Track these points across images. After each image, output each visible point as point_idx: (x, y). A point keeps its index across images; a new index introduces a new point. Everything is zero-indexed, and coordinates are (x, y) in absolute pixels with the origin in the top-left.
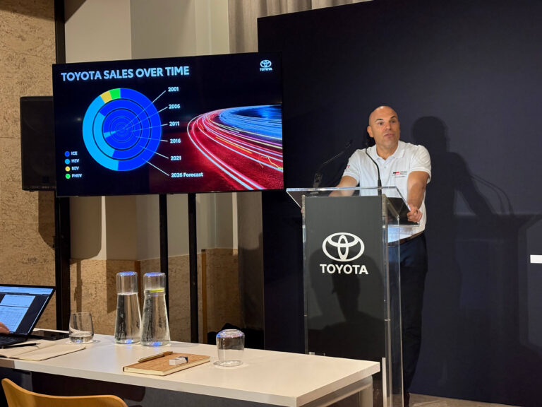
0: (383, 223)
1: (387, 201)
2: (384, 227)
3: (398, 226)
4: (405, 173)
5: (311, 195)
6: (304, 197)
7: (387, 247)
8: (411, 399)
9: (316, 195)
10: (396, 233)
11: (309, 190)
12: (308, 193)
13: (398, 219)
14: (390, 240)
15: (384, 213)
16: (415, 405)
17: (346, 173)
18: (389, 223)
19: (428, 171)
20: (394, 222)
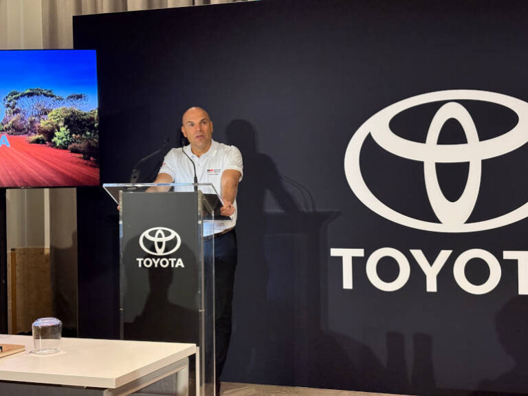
0: (199, 218)
1: (202, 198)
2: (200, 222)
3: (212, 222)
4: (219, 171)
5: (128, 191)
6: (121, 193)
7: (202, 241)
8: (222, 387)
9: (134, 191)
10: (210, 228)
11: (127, 185)
12: (125, 189)
13: (213, 215)
14: (205, 235)
15: (200, 208)
16: (226, 392)
17: (162, 170)
18: (204, 218)
19: (240, 169)
20: (209, 217)
